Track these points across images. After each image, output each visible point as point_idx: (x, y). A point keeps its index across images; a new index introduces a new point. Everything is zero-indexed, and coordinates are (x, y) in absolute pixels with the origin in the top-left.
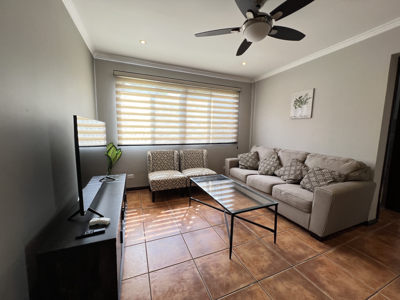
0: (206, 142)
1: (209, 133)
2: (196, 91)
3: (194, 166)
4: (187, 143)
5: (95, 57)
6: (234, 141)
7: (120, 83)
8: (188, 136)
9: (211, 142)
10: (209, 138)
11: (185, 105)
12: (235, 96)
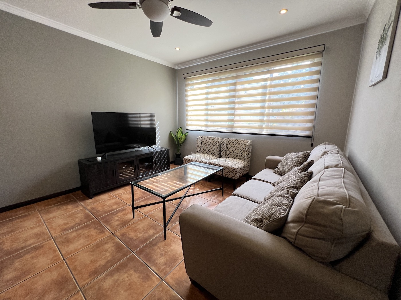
0: (256, 132)
1: (262, 121)
2: (245, 72)
3: (235, 156)
4: (234, 131)
5: (178, 68)
6: (307, 133)
7: (189, 82)
8: (236, 124)
9: (263, 133)
10: (261, 128)
11: (234, 90)
12: (315, 61)
